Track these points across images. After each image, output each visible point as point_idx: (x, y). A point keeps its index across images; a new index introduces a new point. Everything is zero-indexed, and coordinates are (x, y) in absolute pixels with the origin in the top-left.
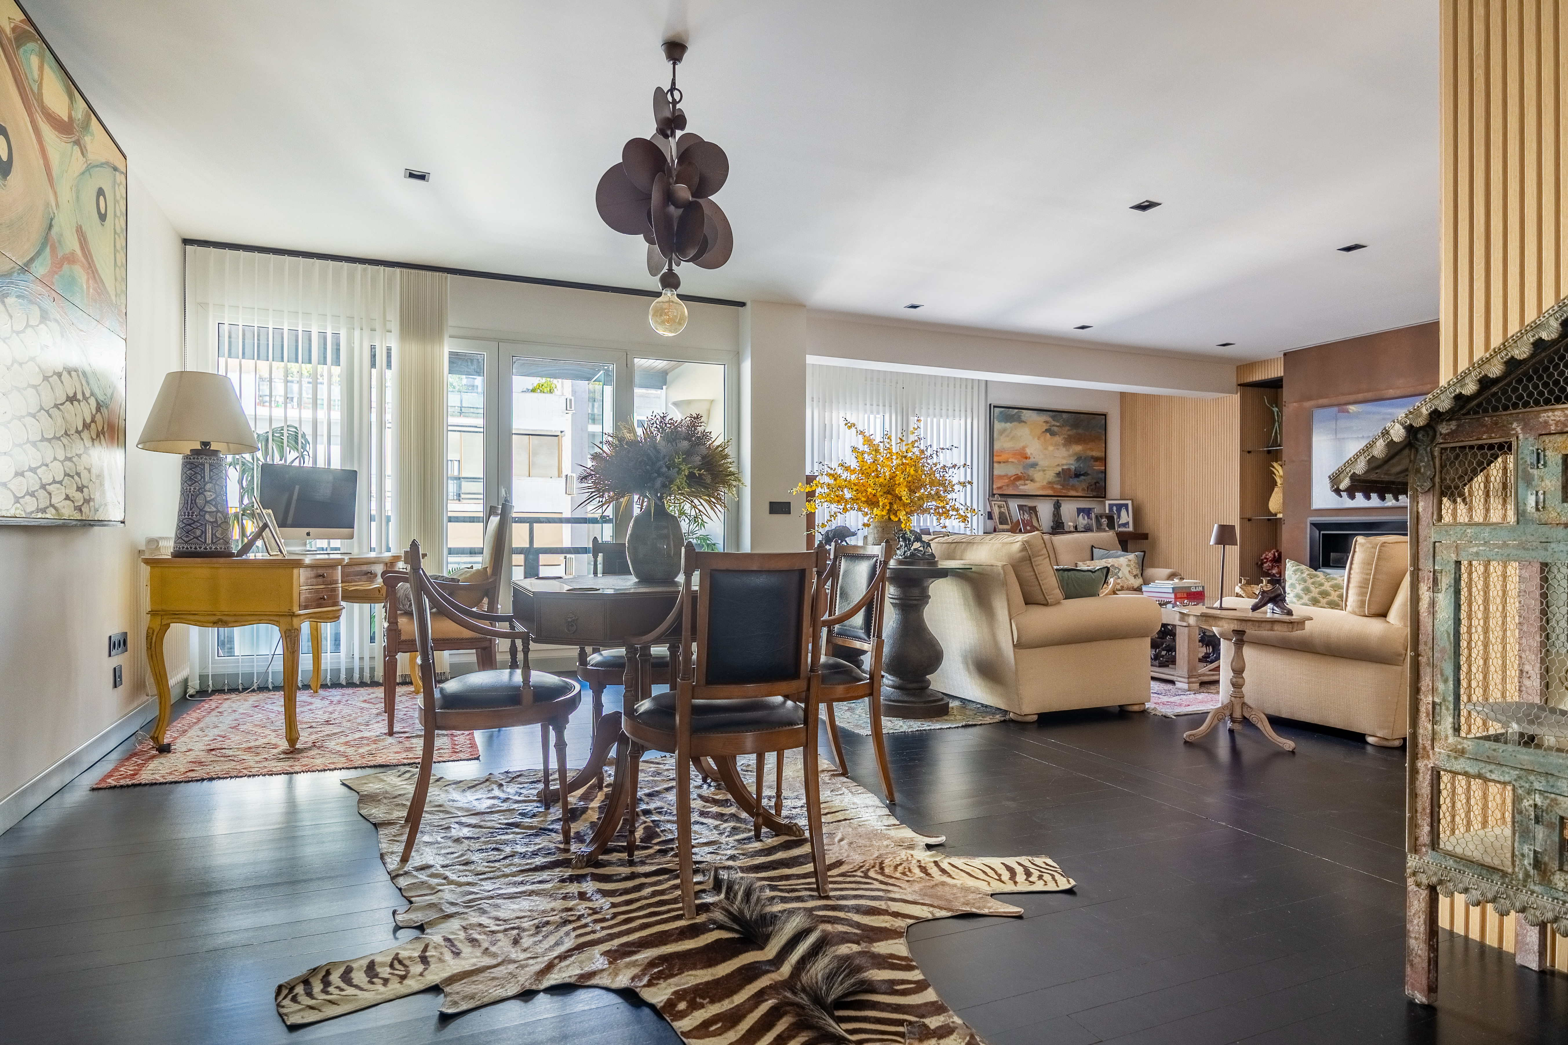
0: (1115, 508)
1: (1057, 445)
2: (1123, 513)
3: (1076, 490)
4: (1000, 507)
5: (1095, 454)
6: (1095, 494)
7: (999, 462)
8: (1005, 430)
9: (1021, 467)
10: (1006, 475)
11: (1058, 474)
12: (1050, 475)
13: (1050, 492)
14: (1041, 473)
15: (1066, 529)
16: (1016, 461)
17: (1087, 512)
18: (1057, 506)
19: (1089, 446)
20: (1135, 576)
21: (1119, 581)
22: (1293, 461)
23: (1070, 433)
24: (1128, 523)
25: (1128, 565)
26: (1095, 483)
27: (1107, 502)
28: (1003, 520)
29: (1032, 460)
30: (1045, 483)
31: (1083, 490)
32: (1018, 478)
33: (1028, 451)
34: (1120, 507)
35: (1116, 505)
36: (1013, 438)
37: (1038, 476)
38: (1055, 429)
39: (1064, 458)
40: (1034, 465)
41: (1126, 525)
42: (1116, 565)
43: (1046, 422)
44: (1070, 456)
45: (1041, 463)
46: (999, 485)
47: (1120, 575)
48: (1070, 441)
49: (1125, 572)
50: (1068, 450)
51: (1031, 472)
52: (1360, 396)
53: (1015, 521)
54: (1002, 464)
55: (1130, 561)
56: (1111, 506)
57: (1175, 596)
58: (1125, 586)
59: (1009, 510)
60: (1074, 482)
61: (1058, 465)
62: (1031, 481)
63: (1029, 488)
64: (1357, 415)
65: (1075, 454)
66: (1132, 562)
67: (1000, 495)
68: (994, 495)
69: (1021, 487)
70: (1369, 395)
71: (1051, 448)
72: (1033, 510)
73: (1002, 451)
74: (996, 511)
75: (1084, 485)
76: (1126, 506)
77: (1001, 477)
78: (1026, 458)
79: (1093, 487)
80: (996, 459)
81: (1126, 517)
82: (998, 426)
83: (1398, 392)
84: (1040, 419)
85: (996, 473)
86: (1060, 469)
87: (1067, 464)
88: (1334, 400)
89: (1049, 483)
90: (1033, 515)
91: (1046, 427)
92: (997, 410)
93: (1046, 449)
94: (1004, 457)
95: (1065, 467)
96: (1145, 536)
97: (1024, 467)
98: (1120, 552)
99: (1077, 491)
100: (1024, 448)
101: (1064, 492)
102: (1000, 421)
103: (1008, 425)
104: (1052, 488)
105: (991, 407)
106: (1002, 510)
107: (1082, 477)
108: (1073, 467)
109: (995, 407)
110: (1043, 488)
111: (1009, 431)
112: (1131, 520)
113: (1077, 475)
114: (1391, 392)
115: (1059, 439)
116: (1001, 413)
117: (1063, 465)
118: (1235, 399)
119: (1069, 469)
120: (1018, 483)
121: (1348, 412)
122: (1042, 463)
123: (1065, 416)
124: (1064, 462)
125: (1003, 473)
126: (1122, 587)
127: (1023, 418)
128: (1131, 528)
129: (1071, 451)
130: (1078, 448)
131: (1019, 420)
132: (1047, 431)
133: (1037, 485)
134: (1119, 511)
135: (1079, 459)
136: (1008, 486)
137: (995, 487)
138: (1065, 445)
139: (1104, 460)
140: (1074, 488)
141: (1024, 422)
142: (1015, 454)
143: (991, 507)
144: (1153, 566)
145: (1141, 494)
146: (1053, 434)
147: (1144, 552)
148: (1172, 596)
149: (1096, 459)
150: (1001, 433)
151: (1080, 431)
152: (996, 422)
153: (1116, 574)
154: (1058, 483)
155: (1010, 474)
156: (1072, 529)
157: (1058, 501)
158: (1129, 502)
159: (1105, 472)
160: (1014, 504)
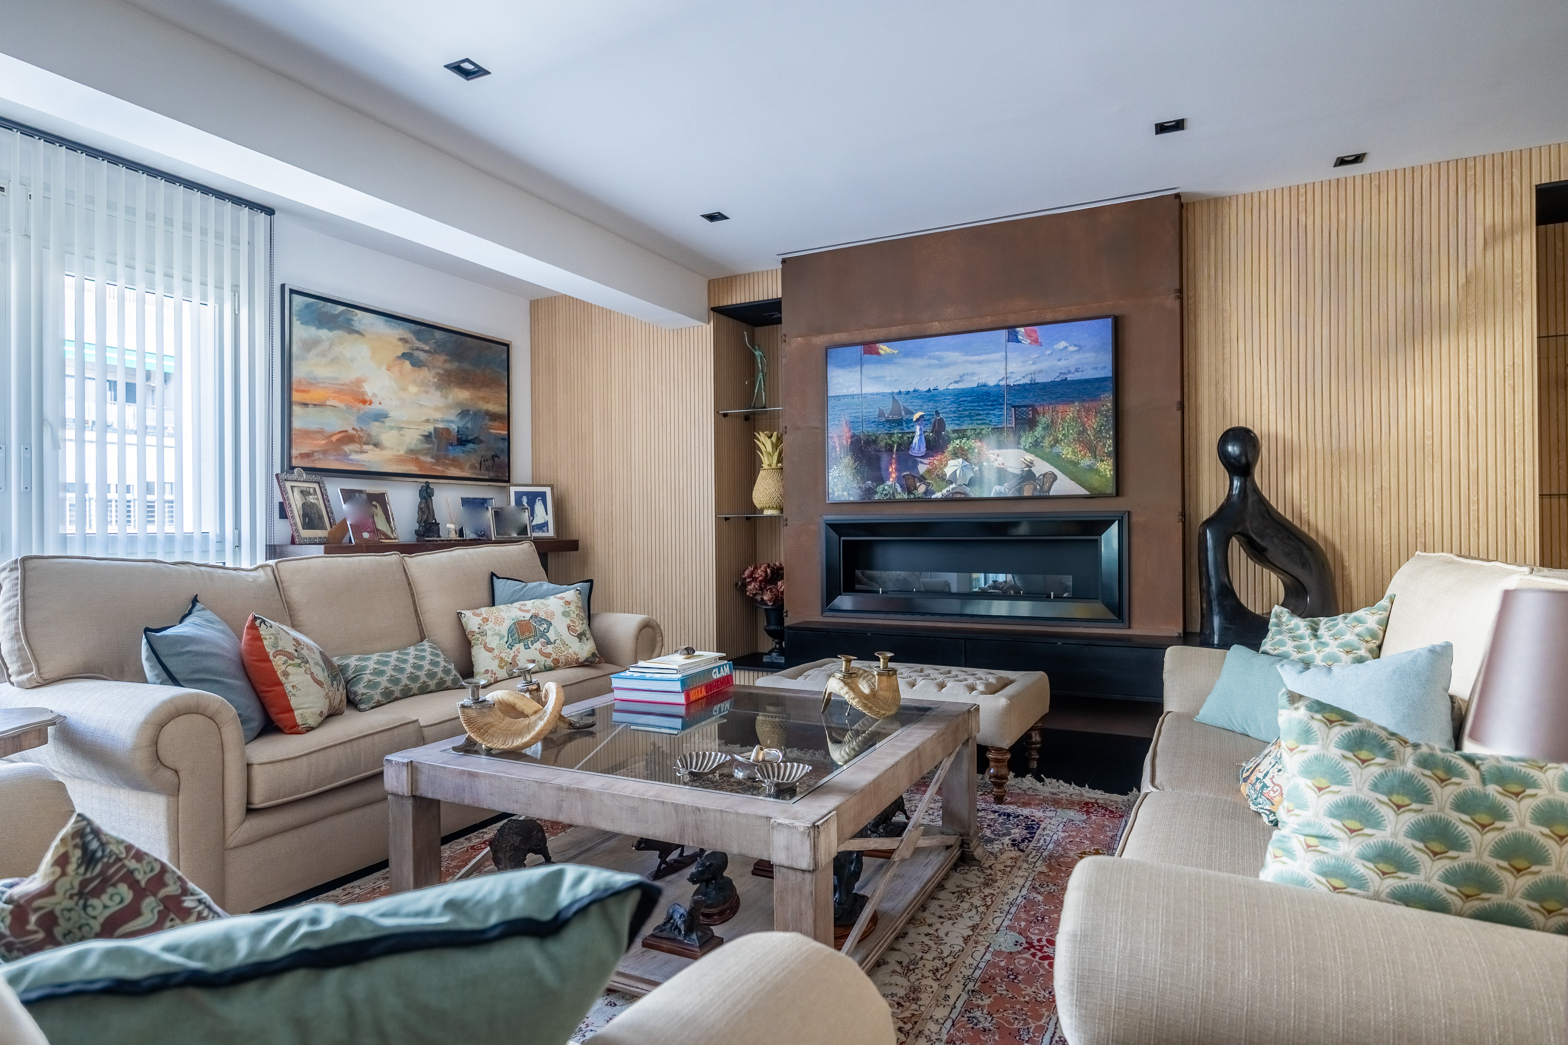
0: (525, 500)
1: (423, 384)
2: (539, 507)
3: (460, 467)
4: (304, 493)
5: (493, 407)
6: (492, 475)
7: (306, 405)
8: (316, 342)
9: (353, 418)
10: (321, 432)
11: (428, 437)
12: (413, 437)
13: (413, 469)
14: (394, 433)
15: (444, 536)
16: (342, 405)
17: (479, 504)
18: (426, 495)
19: (481, 394)
20: (580, 636)
21: (549, 649)
22: (798, 428)
23: (448, 366)
24: (546, 524)
25: (566, 614)
26: (493, 457)
27: (513, 490)
28: (311, 519)
29: (375, 407)
30: (402, 452)
31: (473, 467)
32: (348, 438)
33: (369, 389)
34: (533, 498)
35: (527, 494)
36: (334, 361)
37: (388, 437)
38: (422, 356)
39: (437, 409)
40: (380, 417)
41: (543, 526)
42: (542, 615)
43: (404, 340)
44: (449, 407)
45: (394, 414)
46: (305, 450)
47: (551, 635)
48: (448, 380)
49: (560, 628)
50: (446, 397)
51: (374, 428)
52: (894, 331)
53: (338, 520)
54: (311, 409)
55: (568, 603)
56: (519, 496)
57: (687, 697)
58: (562, 660)
59: (326, 500)
60: (457, 452)
61: (428, 421)
62: (376, 445)
63: (370, 459)
64: (889, 360)
65: (458, 404)
66: (573, 607)
67: (306, 469)
68: (292, 468)
69: (354, 457)
70: (906, 329)
71: (413, 389)
72: (380, 499)
73: (312, 383)
74: (296, 502)
75: (474, 460)
76: (543, 495)
77: (307, 434)
78: (364, 402)
79: (490, 463)
80: (296, 396)
81: (543, 514)
82: (301, 332)
83: (947, 327)
84: (393, 333)
85: (297, 424)
86: (430, 428)
87: (443, 421)
88: (858, 337)
89: (411, 451)
90: (379, 511)
91: (402, 349)
92: (297, 299)
93: (404, 389)
94: (314, 395)
95: (440, 426)
96: (574, 545)
97: (360, 419)
98: (546, 586)
99: (462, 469)
100: (359, 382)
101: (439, 470)
102: (305, 323)
103: (324, 333)
104: (417, 461)
105: (288, 293)
106: (311, 499)
107: (470, 446)
108: (454, 427)
109: (292, 291)
110: (400, 460)
111: (326, 345)
112: (550, 519)
113: (462, 441)
114: (936, 326)
115: (426, 374)
116: (308, 306)
117: (436, 421)
118: (707, 330)
119: (447, 430)
120: (347, 448)
121: (878, 354)
122: (397, 414)
123: (438, 334)
124: (438, 416)
125: (314, 427)
126: (556, 661)
127: (357, 326)
128: (551, 533)
129: (451, 397)
130: (462, 395)
131: (349, 328)
132: (404, 356)
133: (387, 454)
134: (532, 504)
135: (464, 413)
136: (325, 452)
137: (295, 452)
138: (439, 387)
139: (506, 419)
140: (456, 463)
141: (358, 332)
142: (339, 392)
143: (283, 492)
144: (610, 609)
145: (565, 478)
146: (417, 364)
147: (591, 581)
148: (681, 699)
149: (494, 417)
150: (310, 345)
151: (466, 366)
152: (296, 323)
153: (543, 634)
154: (427, 452)
155: (329, 429)
156: (453, 536)
157: (427, 483)
158: (548, 490)
159: (508, 439)
160: (335, 488)
